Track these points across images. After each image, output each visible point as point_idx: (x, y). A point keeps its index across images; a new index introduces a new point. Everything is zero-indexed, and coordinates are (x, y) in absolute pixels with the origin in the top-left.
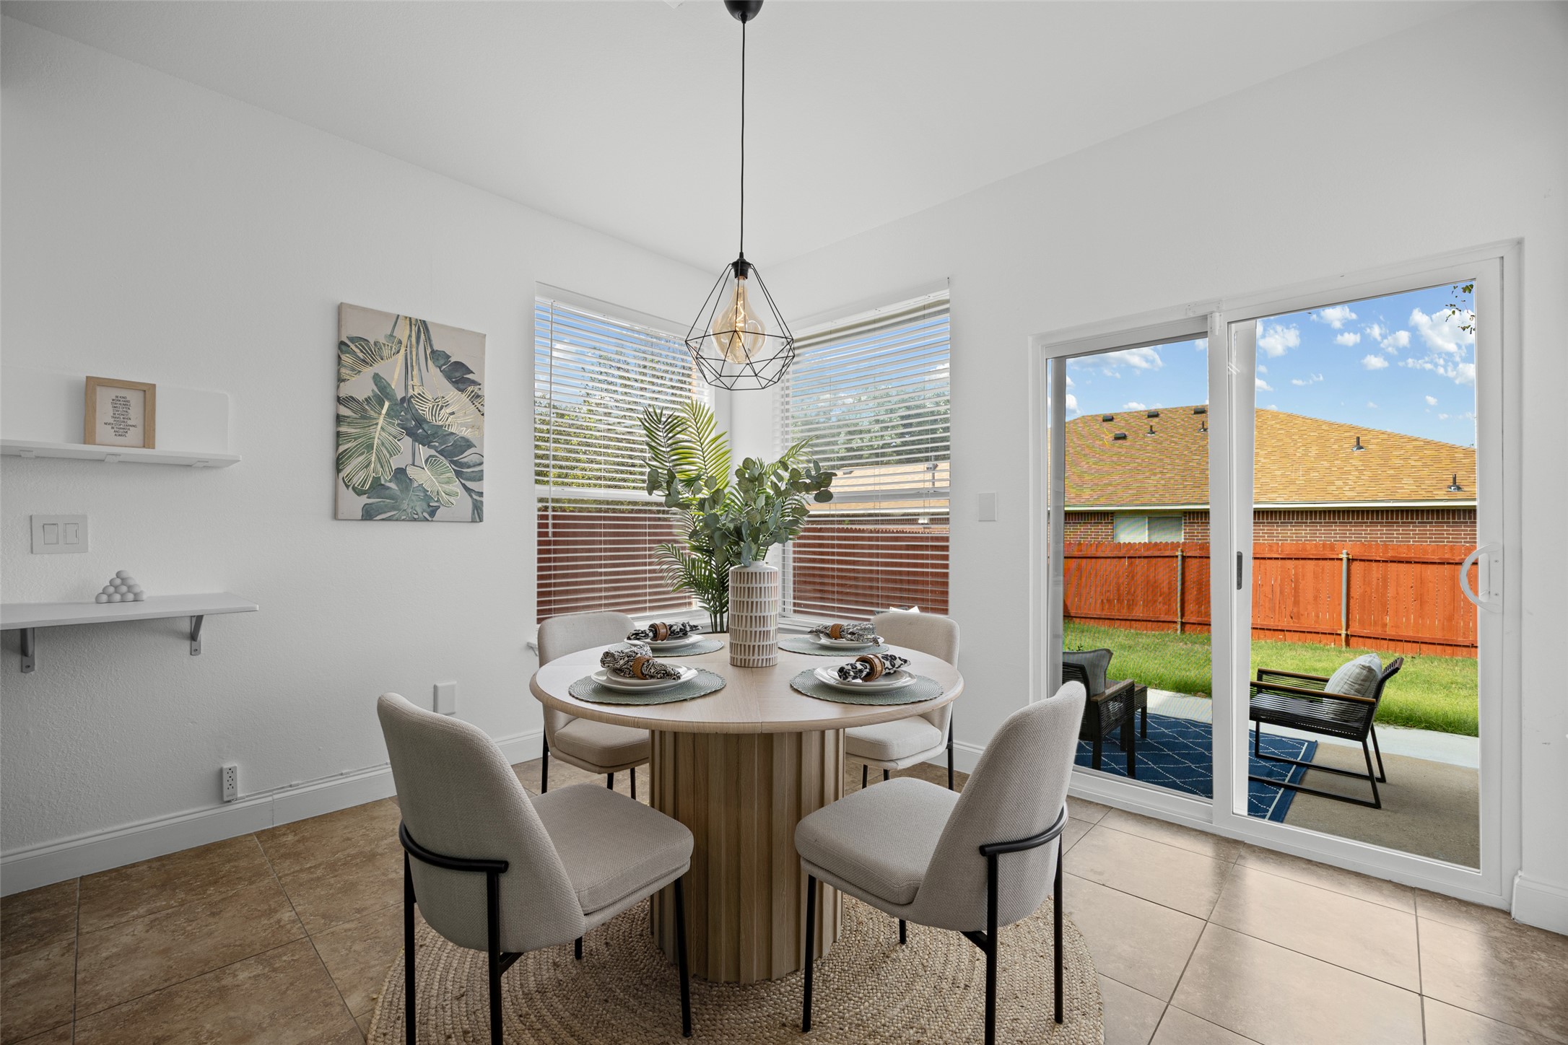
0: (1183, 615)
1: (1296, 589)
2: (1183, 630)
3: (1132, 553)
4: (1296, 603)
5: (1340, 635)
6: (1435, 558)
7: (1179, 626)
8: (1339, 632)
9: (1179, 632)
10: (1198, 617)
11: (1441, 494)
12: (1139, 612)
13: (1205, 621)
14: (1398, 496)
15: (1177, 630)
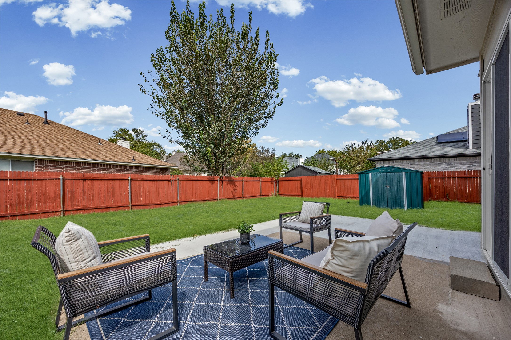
0: (63, 208)
1: (113, 191)
2: (64, 215)
4: (114, 196)
5: (129, 206)
7: (62, 213)
8: (128, 205)
9: (62, 216)
10: (72, 207)
12: (35, 209)
13: (75, 208)
15: (61, 215)
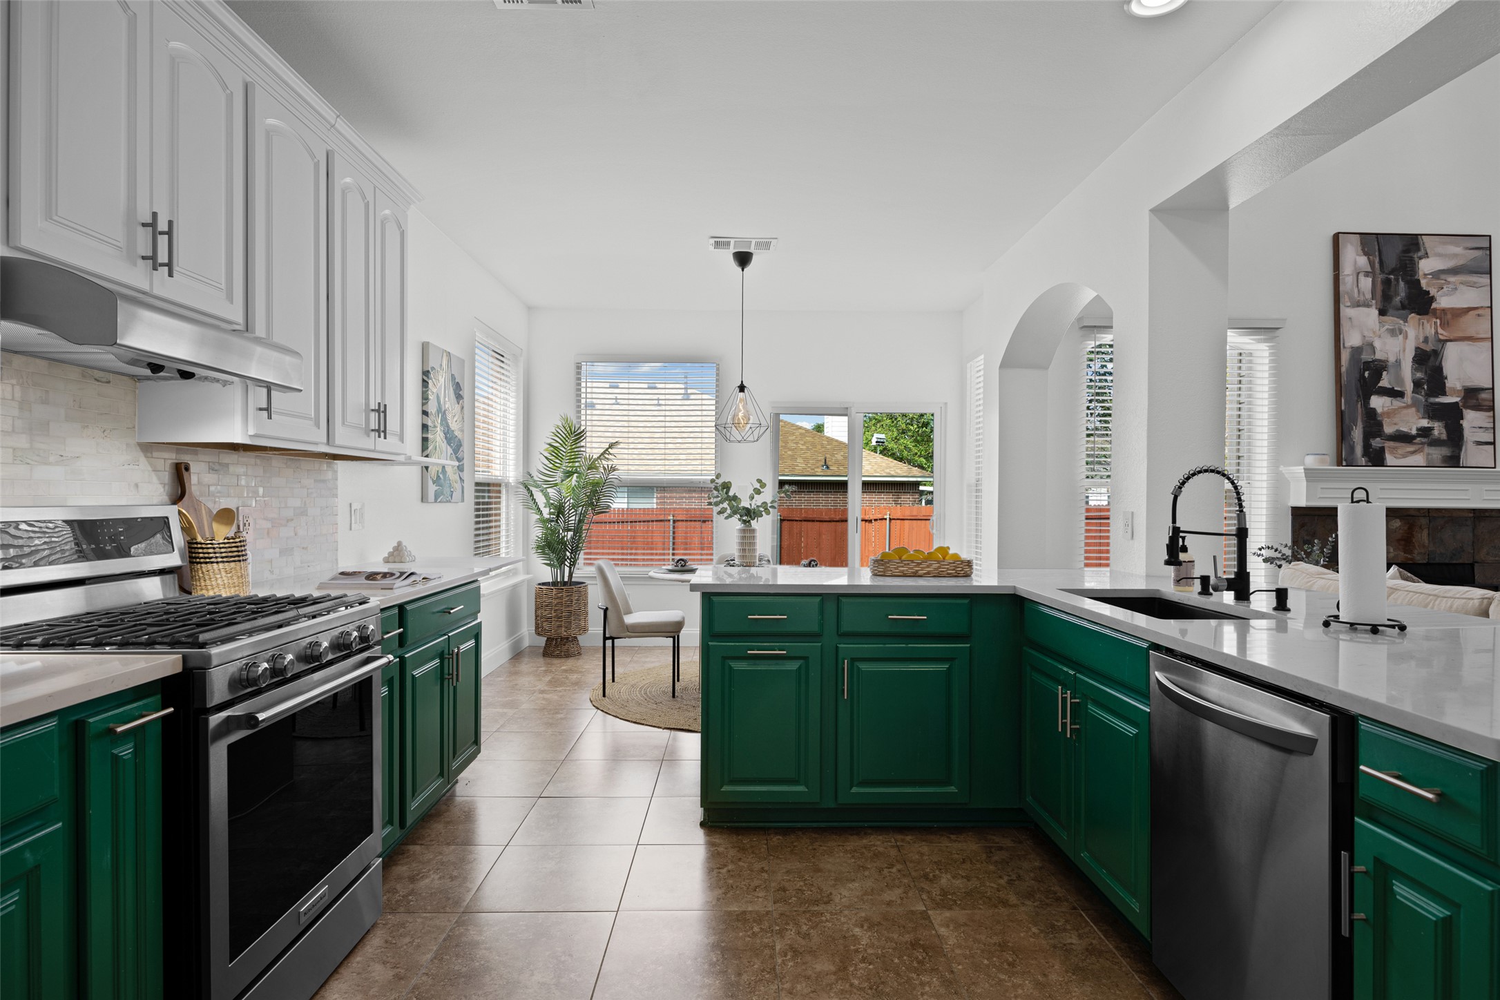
3: (633, 518)
6: (827, 518)
11: (819, 471)
14: (796, 472)
